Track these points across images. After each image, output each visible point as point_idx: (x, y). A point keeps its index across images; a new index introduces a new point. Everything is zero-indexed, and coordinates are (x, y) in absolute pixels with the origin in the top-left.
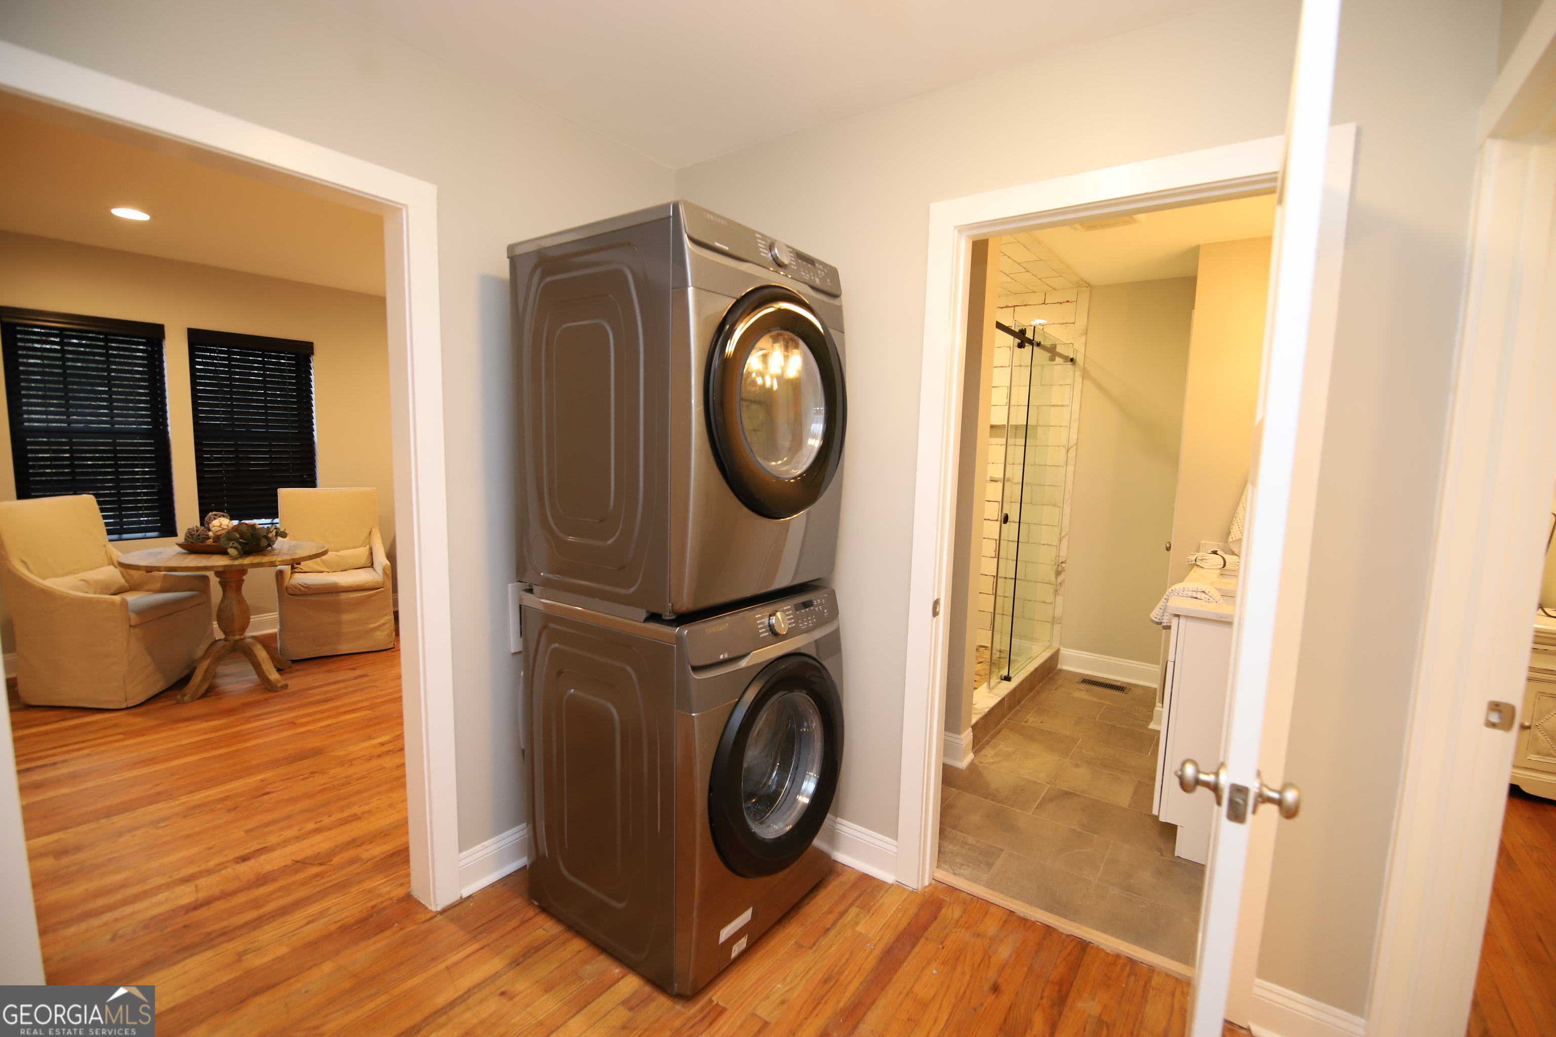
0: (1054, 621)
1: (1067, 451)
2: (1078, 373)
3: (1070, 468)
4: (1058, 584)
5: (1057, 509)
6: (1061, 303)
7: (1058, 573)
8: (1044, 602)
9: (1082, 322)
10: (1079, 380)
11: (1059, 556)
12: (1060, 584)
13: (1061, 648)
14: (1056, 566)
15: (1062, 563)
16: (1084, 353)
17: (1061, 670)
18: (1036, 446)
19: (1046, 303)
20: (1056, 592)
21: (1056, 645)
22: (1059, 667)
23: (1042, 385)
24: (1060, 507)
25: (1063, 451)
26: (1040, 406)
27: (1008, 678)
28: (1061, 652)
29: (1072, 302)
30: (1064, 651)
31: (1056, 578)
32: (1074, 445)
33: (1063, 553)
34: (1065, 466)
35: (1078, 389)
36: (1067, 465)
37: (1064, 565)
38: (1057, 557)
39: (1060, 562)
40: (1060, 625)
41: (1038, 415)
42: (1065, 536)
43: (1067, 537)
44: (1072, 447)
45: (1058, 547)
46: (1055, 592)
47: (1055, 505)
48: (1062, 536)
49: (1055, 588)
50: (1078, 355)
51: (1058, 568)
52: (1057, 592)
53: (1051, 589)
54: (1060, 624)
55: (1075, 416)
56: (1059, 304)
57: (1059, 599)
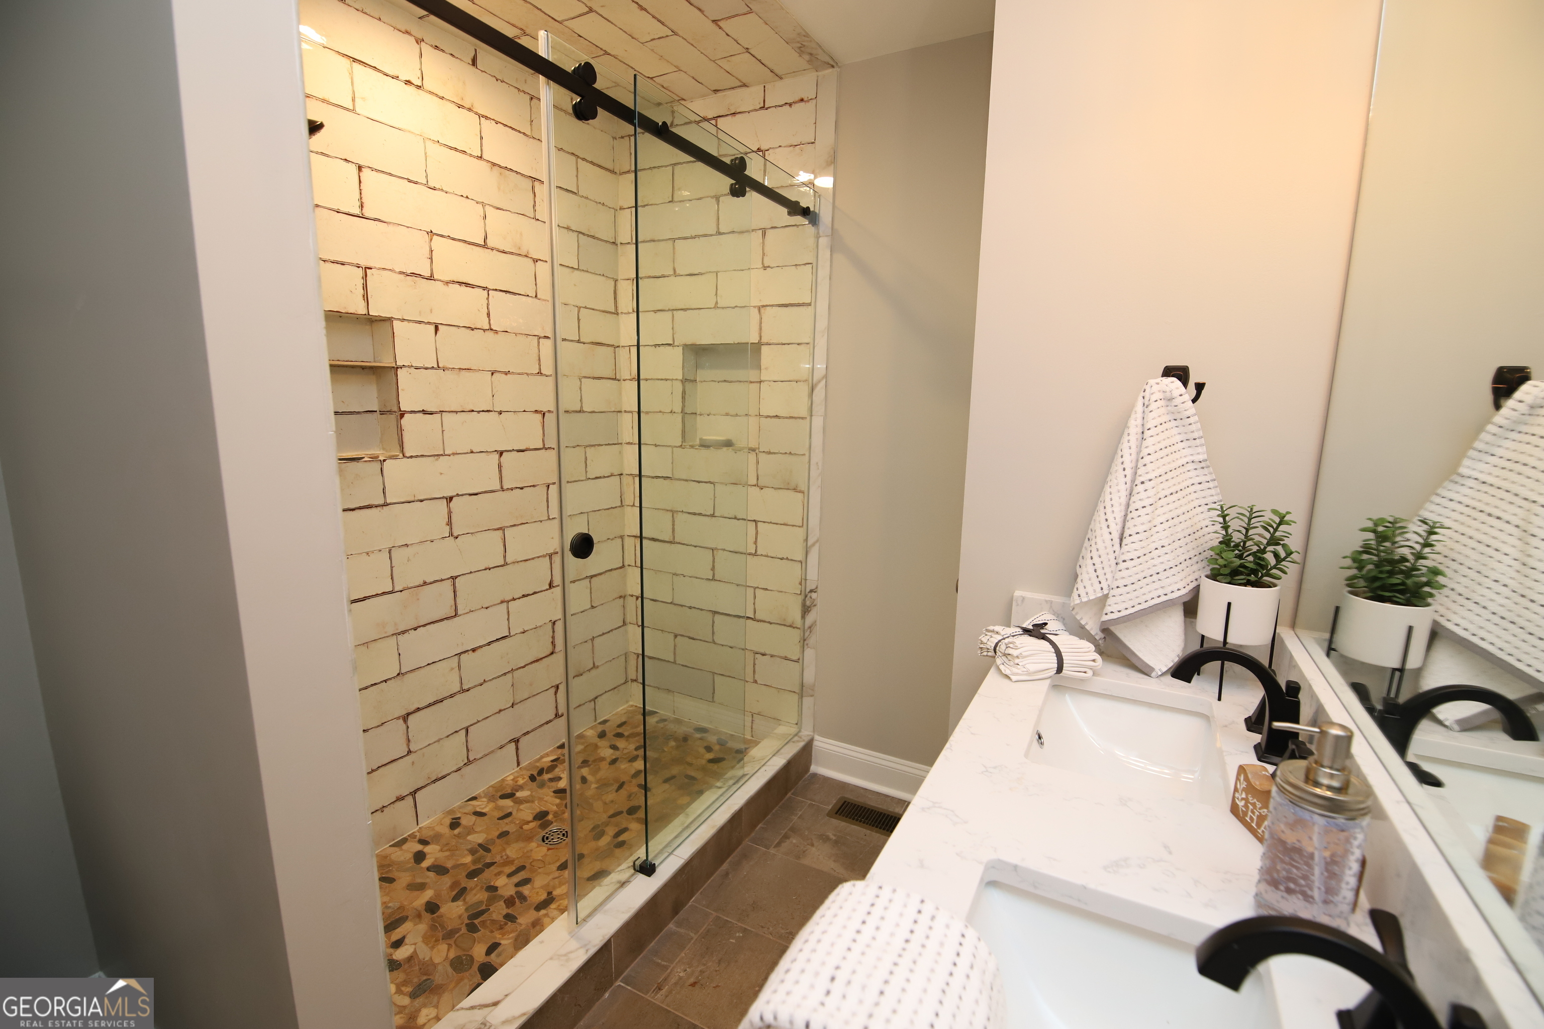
0: (802, 691)
1: (810, 389)
2: (824, 241)
3: (818, 422)
4: (806, 626)
5: (800, 495)
6: (790, 105)
7: (806, 610)
8: (786, 658)
9: (826, 137)
10: (825, 254)
11: (806, 580)
12: (810, 627)
13: (817, 737)
14: (802, 597)
15: (811, 591)
16: (831, 201)
17: (815, 775)
18: (760, 382)
19: (766, 106)
20: (804, 641)
21: (806, 733)
22: (814, 768)
23: (765, 268)
24: (803, 492)
25: (804, 389)
26: (763, 306)
27: (647, 869)
28: (815, 743)
29: (808, 101)
30: (822, 744)
31: (803, 617)
32: (823, 378)
33: (812, 574)
34: (808, 418)
35: (824, 272)
36: (811, 416)
37: (814, 595)
38: (803, 581)
39: (808, 590)
40: (812, 698)
41: (761, 323)
42: (813, 545)
43: (817, 545)
44: (819, 381)
45: (803, 563)
46: (802, 642)
47: (795, 490)
48: (809, 543)
49: (802, 634)
50: (821, 208)
51: (804, 600)
52: (806, 642)
53: (796, 635)
54: (812, 696)
55: (822, 324)
56: (788, 106)
57: (809, 653)
